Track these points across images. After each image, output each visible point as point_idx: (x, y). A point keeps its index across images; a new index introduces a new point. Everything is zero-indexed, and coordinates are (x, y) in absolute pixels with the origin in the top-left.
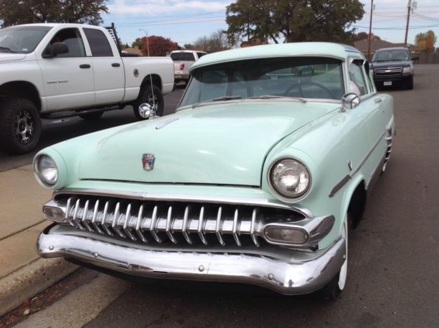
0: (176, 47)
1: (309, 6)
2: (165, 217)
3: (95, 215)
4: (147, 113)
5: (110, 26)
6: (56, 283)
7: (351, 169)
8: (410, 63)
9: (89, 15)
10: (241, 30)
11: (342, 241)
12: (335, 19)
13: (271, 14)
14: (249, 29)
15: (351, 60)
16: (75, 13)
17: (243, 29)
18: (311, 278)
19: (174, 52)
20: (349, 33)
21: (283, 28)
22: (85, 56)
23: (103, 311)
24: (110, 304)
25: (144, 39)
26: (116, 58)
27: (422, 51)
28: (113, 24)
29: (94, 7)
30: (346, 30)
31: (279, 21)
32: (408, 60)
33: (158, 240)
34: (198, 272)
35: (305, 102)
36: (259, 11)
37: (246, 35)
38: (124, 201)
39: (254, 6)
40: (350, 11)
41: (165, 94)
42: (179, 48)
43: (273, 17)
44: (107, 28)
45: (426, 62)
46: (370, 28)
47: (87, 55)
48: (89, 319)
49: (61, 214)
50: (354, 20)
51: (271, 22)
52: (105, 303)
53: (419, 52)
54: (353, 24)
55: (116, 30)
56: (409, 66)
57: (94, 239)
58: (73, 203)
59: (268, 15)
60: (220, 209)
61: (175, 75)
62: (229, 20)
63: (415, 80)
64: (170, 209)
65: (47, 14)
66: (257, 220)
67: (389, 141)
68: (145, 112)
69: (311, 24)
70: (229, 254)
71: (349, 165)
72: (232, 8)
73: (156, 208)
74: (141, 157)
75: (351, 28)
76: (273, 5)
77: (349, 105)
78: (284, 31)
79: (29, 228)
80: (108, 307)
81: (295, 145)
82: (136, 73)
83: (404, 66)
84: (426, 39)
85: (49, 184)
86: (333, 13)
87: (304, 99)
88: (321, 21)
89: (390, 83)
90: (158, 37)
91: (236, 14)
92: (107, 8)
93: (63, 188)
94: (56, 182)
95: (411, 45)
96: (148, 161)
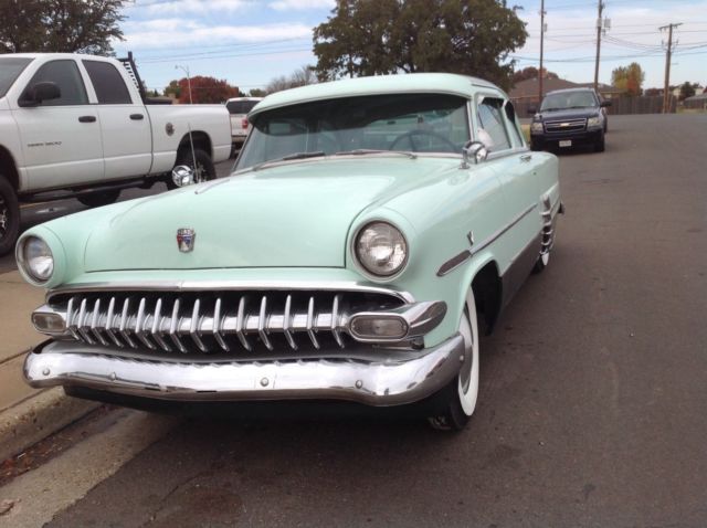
0: (236, 92)
1: (442, 26)
2: (212, 315)
3: (109, 321)
4: (186, 180)
5: (126, 56)
6: (53, 434)
7: (472, 243)
8: (600, 111)
9: (92, 43)
10: (337, 65)
11: (458, 339)
12: (483, 47)
13: (384, 40)
14: (351, 64)
15: (482, 98)
16: (69, 40)
17: (341, 64)
18: (414, 384)
19: (231, 100)
20: (506, 68)
21: (404, 63)
22: (87, 102)
23: (126, 465)
24: (137, 456)
25: (184, 82)
26: (137, 106)
27: (621, 95)
28: (130, 54)
29: (99, 31)
30: (502, 63)
31: (397, 50)
32: (596, 107)
33: (203, 348)
34: (260, 388)
35: (414, 157)
36: (366, 34)
37: (346, 73)
38: (151, 295)
39: (357, 26)
40: (505, 33)
41: (217, 163)
42: (242, 95)
43: (387, 45)
44: (121, 60)
45: (630, 112)
46: (541, 60)
47: (91, 101)
48: (104, 475)
49: (59, 323)
50: (512, 48)
51: (383, 53)
52: (128, 455)
53: (617, 96)
54: (511, 53)
55: (136, 63)
56: (596, 116)
57: (110, 356)
58: (76, 306)
59: (380, 40)
60: (289, 298)
61: (234, 136)
62: (319, 49)
63: (608, 138)
64: (219, 301)
65: (22, 42)
66: (340, 311)
67: (547, 217)
68: (182, 178)
69: (446, 54)
70: (304, 360)
71: (469, 237)
72: (323, 30)
73: (197, 302)
74: (176, 234)
75: (508, 61)
76: (386, 25)
77: (472, 159)
78: (405, 66)
79: (8, 359)
80: (132, 460)
81: (390, 204)
82: (170, 130)
83: (589, 117)
84: (627, 77)
85: (40, 280)
86: (479, 38)
87: (414, 154)
88: (462, 50)
89: (568, 143)
90: (206, 78)
91: (329, 40)
92: (121, 32)
93: (61, 285)
94: (50, 277)
95: (605, 86)
96: (185, 240)
